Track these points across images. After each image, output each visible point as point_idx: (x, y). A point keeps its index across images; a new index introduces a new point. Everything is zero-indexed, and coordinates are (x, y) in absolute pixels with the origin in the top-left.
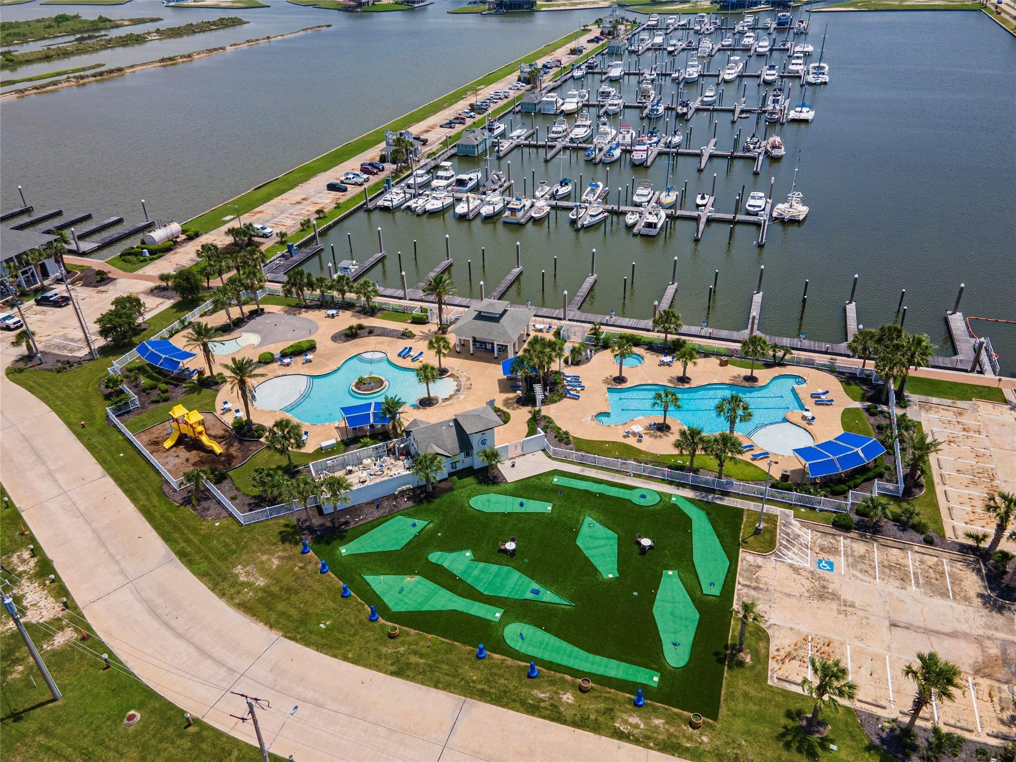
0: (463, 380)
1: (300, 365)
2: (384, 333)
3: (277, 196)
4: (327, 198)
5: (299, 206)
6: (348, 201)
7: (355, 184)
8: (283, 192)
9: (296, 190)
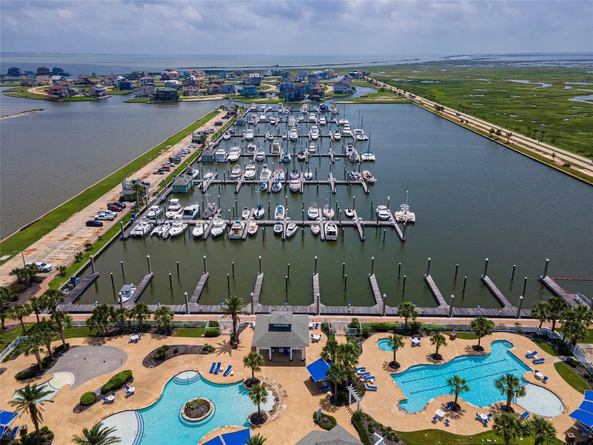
0: (275, 387)
1: (124, 399)
2: (187, 350)
3: (44, 234)
4: (89, 233)
5: (66, 242)
6: (107, 233)
7: (108, 220)
8: (49, 231)
9: (60, 228)
